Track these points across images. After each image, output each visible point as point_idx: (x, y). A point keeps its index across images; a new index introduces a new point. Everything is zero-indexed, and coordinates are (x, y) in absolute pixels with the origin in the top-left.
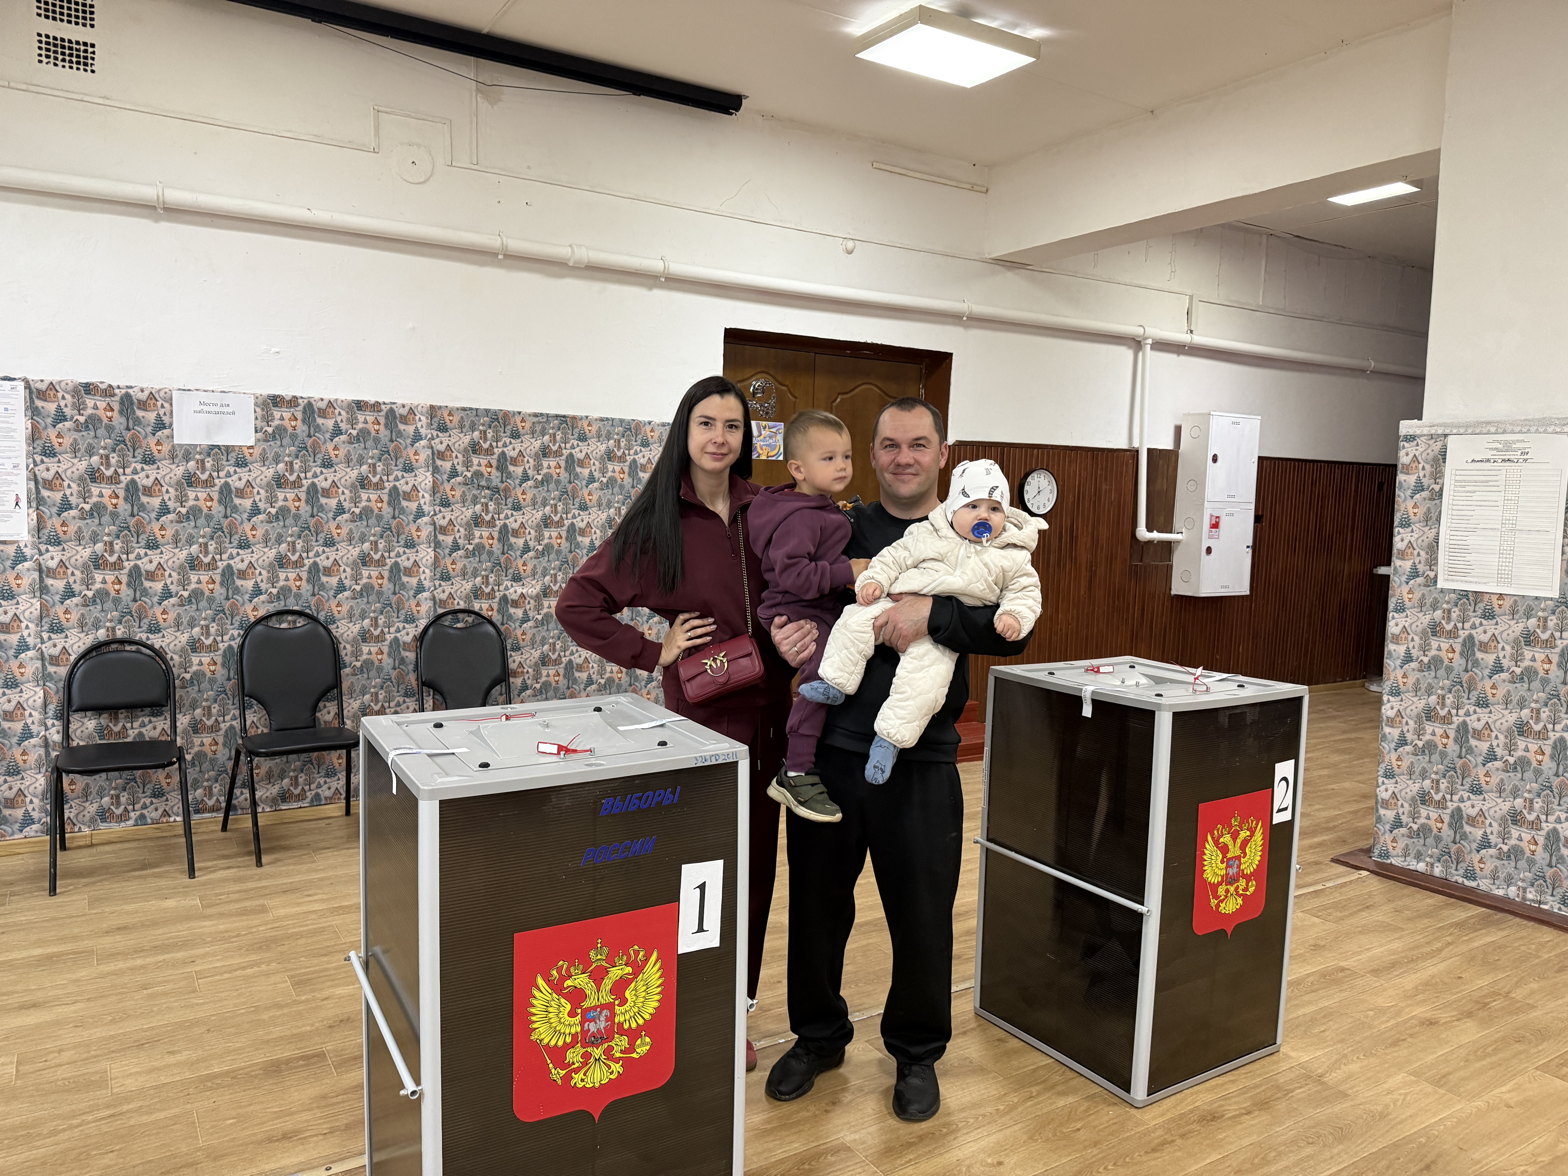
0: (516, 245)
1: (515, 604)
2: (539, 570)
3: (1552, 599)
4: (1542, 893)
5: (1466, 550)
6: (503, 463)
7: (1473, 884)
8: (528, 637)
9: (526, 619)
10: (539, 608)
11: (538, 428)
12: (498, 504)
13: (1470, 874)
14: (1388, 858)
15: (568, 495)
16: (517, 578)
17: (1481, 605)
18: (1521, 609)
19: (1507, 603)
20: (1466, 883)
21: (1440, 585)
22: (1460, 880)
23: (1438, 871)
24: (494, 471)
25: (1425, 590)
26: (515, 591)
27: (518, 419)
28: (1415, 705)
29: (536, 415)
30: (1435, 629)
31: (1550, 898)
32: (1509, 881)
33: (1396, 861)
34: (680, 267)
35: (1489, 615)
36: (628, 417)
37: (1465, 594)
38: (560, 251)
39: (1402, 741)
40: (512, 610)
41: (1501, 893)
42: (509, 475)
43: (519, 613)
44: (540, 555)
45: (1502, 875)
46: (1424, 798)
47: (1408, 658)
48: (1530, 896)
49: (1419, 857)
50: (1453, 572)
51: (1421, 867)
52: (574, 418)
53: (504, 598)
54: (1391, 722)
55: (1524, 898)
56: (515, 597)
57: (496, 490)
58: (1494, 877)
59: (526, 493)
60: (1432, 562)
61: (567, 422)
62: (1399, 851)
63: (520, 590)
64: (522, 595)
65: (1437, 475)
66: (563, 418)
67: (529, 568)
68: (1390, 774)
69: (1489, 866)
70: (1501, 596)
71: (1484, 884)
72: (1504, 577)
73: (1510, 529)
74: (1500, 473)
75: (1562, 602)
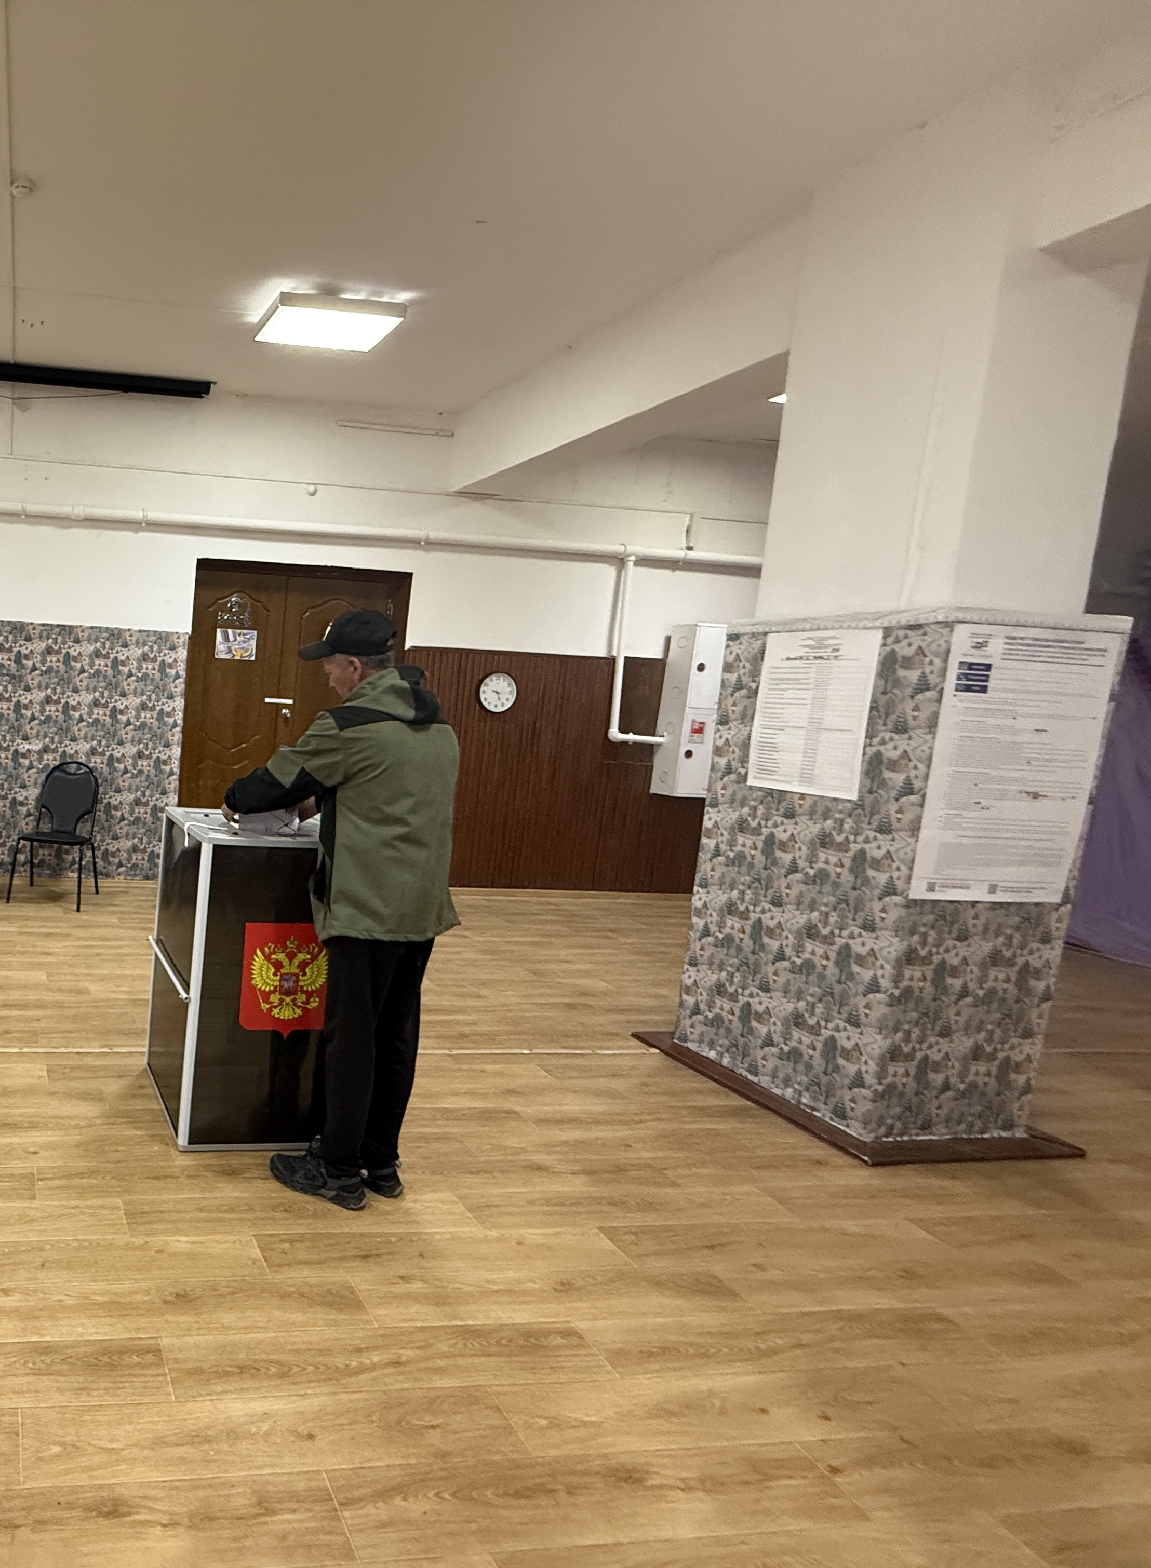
0: (32, 508)
1: (24, 756)
2: (42, 733)
3: (850, 801)
4: (815, 1099)
5: (775, 748)
6: (19, 658)
7: (755, 1079)
8: (32, 780)
9: (31, 767)
10: (40, 760)
11: (45, 634)
12: (14, 686)
13: (754, 1071)
14: (686, 1041)
15: (65, 681)
16: (26, 738)
17: (784, 804)
18: (820, 809)
19: (808, 803)
20: (750, 1077)
21: (751, 782)
22: (745, 1073)
23: (726, 1061)
24: (12, 663)
25: (735, 786)
26: (24, 747)
27: (31, 627)
28: (719, 897)
29: (43, 625)
30: (741, 826)
31: (823, 1106)
32: (787, 1082)
33: (692, 1046)
34: (155, 515)
35: (790, 814)
36: (112, 626)
37: (770, 792)
38: (66, 510)
39: (706, 933)
40: (21, 760)
41: (778, 1092)
42: (23, 667)
43: (26, 762)
44: (42, 723)
45: (781, 1075)
46: (719, 989)
47: (717, 853)
48: (804, 1100)
49: (712, 1045)
50: (763, 771)
51: (712, 1055)
52: (71, 627)
53: (16, 751)
54: (699, 913)
55: (799, 1102)
56: (24, 751)
57: (13, 677)
58: (774, 1076)
59: (34, 679)
60: (744, 760)
61: (67, 630)
62: (695, 1037)
63: (27, 746)
64: (28, 750)
65: (755, 674)
66: (63, 627)
67: (34, 732)
68: (693, 963)
69: (771, 1064)
70: (803, 796)
71: (764, 1081)
72: (807, 777)
73: (816, 727)
74: (813, 671)
75: (859, 805)
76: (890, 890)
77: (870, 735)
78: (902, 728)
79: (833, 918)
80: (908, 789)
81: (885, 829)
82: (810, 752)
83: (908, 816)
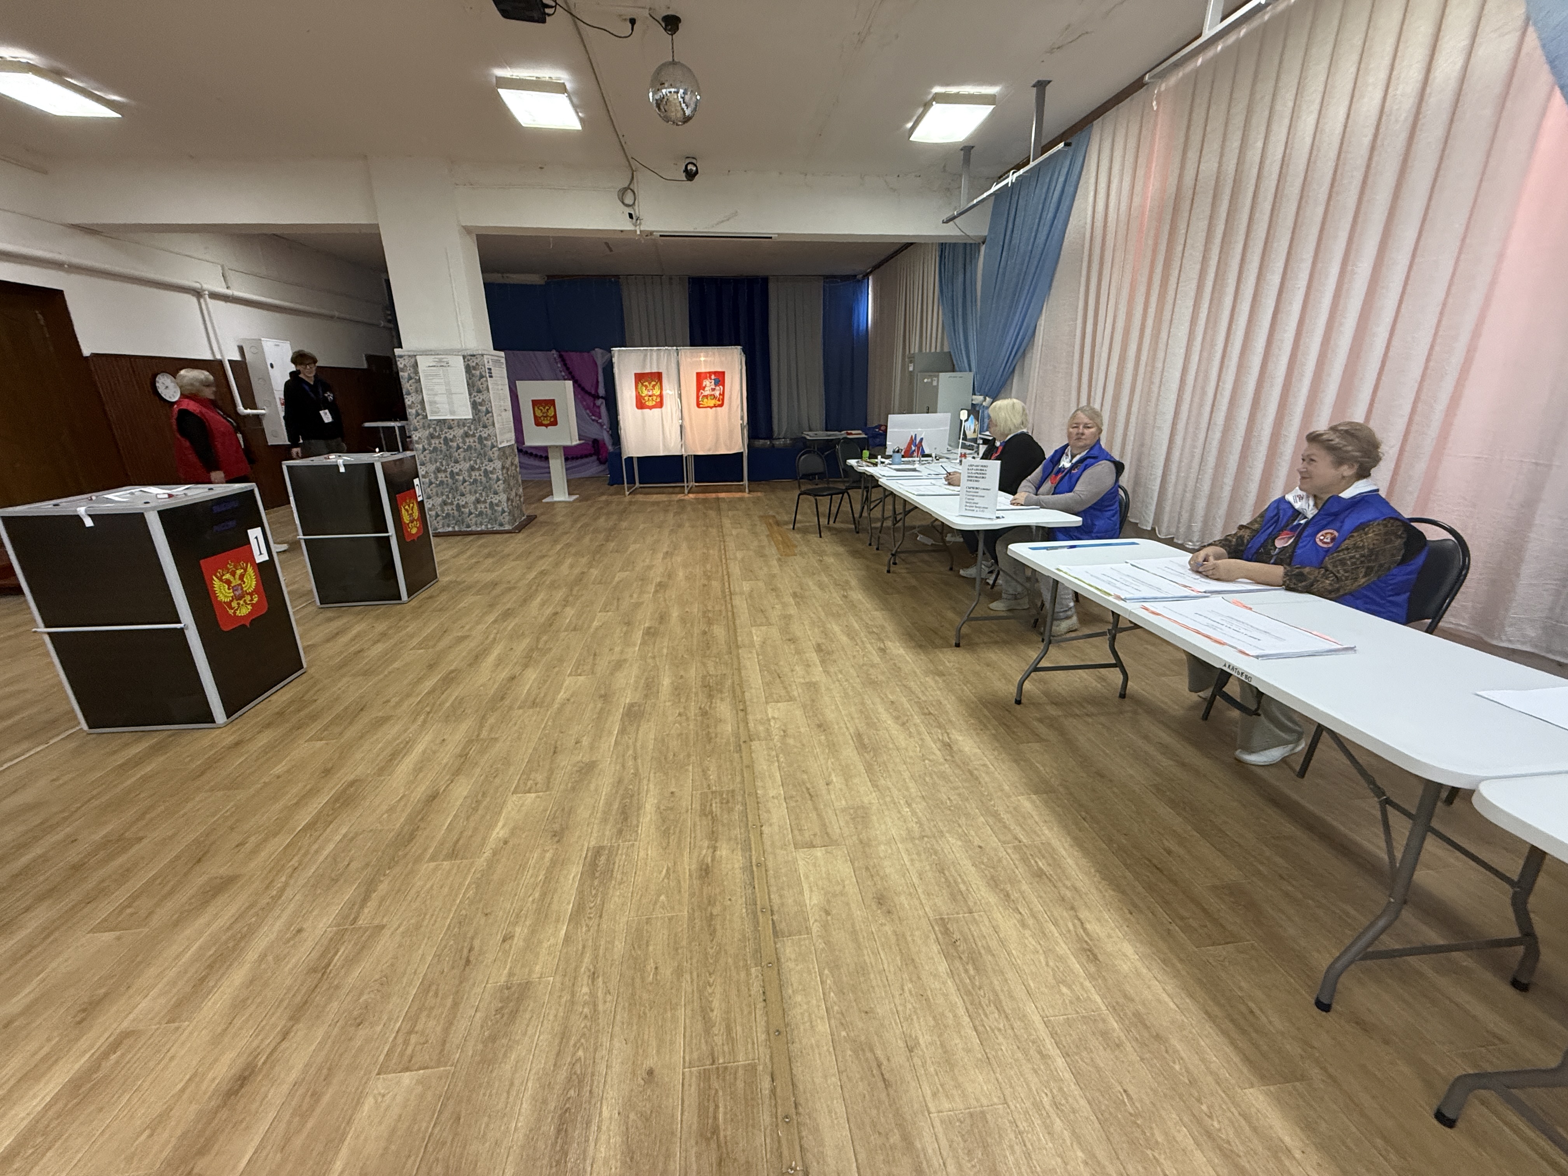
3: (470, 419)
5: (435, 403)
7: (470, 529)
13: (468, 526)
17: (446, 424)
18: (461, 424)
19: (456, 422)
21: (429, 418)
22: (466, 529)
23: (457, 529)
25: (423, 420)
30: (432, 436)
32: (481, 524)
35: (450, 428)
37: (439, 421)
41: (479, 529)
45: (478, 522)
46: (445, 503)
49: (449, 526)
50: (433, 413)
51: (450, 529)
55: (488, 528)
58: (476, 524)
60: (424, 409)
65: (416, 373)
69: (473, 521)
70: (453, 420)
71: (474, 528)
72: (452, 413)
73: (449, 393)
74: (441, 371)
75: (474, 420)
76: (493, 446)
77: (470, 394)
78: (479, 391)
79: (478, 461)
80: (488, 412)
81: (485, 427)
82: (451, 403)
83: (490, 421)
